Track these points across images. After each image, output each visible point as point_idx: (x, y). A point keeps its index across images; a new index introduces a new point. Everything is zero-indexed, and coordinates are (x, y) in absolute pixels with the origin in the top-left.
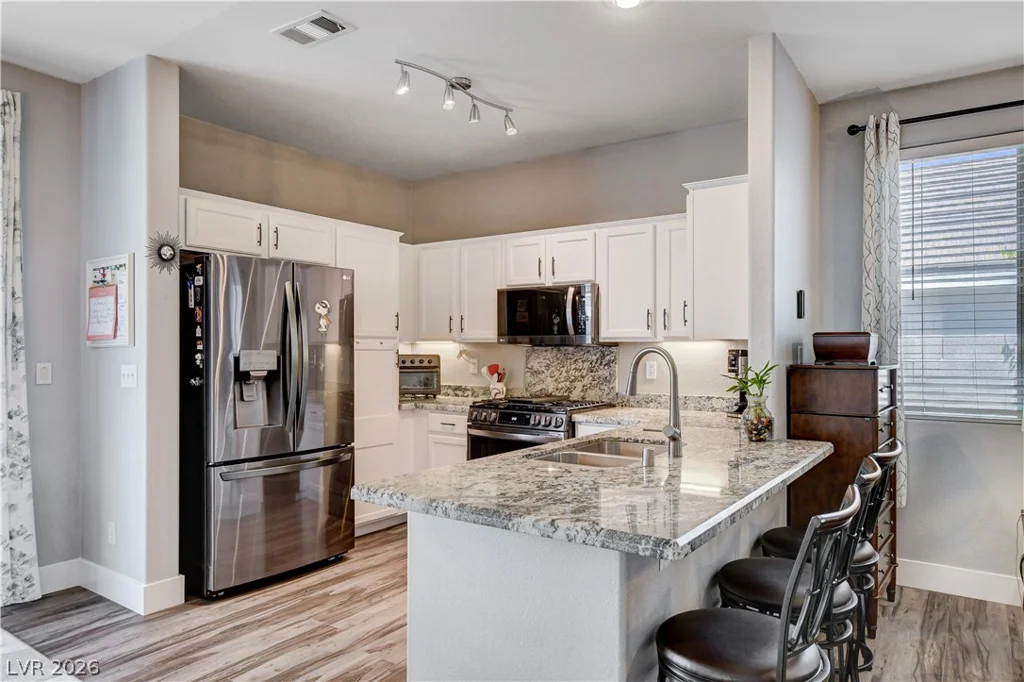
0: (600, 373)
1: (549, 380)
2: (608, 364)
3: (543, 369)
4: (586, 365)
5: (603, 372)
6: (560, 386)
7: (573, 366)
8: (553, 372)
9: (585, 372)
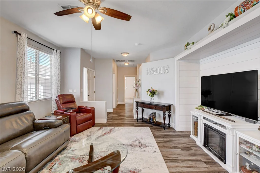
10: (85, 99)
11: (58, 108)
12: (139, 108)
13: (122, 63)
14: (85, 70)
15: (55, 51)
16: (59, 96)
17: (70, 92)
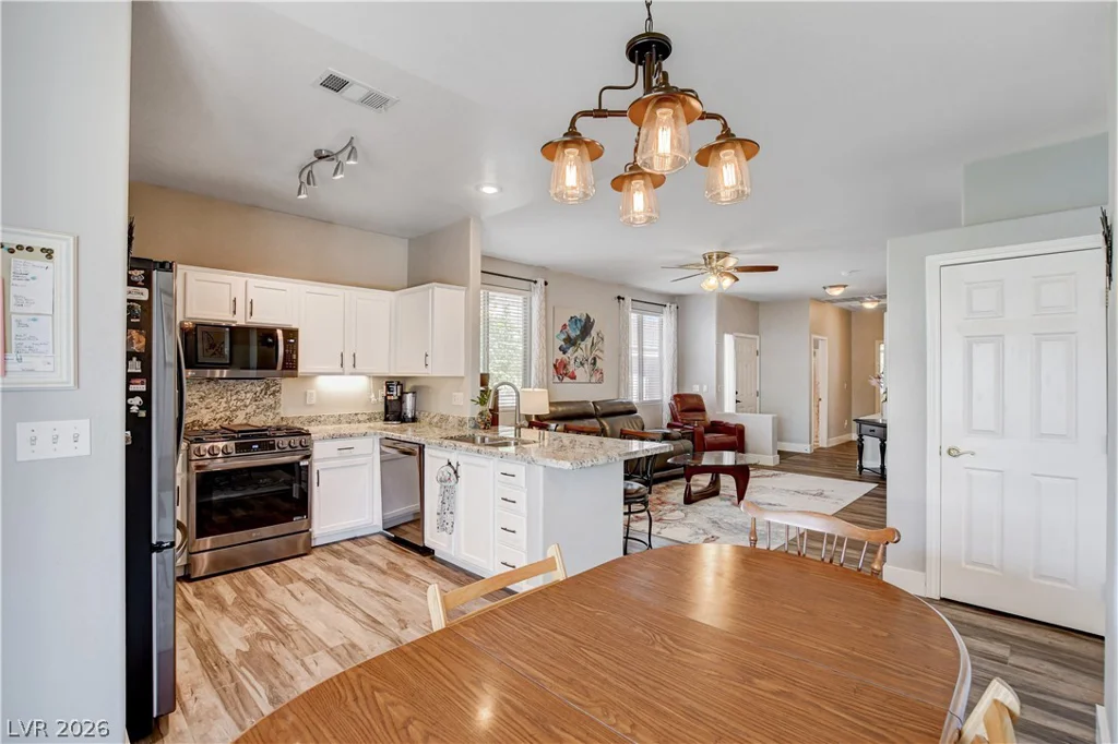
0: (264, 401)
1: (204, 411)
2: (273, 394)
3: (196, 401)
4: (249, 395)
5: (269, 401)
6: (218, 416)
7: (234, 397)
8: (209, 403)
9: (248, 402)
10: (729, 406)
11: (674, 417)
12: (864, 437)
13: (855, 304)
14: (729, 340)
15: (667, 309)
16: (675, 396)
17: (695, 390)
